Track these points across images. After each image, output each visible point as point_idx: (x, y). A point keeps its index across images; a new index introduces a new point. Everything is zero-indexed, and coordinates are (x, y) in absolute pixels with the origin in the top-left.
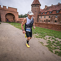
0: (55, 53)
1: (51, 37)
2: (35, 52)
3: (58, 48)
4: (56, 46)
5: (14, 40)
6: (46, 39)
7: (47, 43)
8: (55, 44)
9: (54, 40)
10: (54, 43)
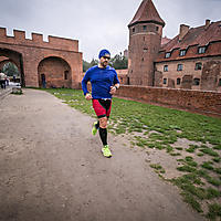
0: (209, 216)
1: (199, 144)
7: (180, 169)
8: (212, 175)
9: (208, 158)
10: (211, 169)
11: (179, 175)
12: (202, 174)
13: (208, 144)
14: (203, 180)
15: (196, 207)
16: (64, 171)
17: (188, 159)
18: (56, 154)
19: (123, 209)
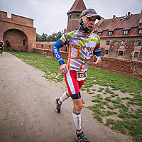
0: (106, 125)
1: (105, 87)
3: (116, 113)
4: (112, 109)
5: (16, 92)
6: (92, 92)
8: (110, 104)
10: (110, 100)
11: (92, 104)
12: (105, 103)
13: (109, 88)
14: (105, 106)
15: (100, 120)
16: (22, 104)
17: (98, 95)
18: (18, 94)
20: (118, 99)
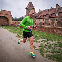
1: (44, 40)
2: (25, 58)
3: (50, 51)
4: (48, 49)
6: (39, 42)
7: (39, 46)
8: (47, 47)
9: (46, 43)
11: (39, 48)
13: (46, 39)
15: (43, 55)
16: (7, 50)
17: (41, 44)
18: (4, 46)
19: (24, 59)
20: (50, 44)
